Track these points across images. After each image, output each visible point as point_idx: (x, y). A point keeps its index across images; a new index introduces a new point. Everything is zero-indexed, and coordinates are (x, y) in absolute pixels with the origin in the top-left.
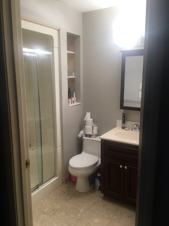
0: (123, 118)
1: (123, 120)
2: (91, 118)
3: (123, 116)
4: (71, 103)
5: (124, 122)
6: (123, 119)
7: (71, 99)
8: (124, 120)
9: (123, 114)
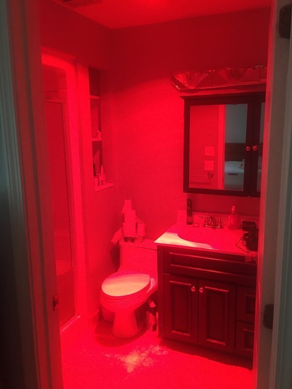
0: (188, 206)
1: (188, 211)
2: (133, 209)
3: (188, 204)
4: (99, 185)
5: (190, 213)
6: (189, 208)
7: (98, 178)
8: (191, 209)
9: (188, 200)
